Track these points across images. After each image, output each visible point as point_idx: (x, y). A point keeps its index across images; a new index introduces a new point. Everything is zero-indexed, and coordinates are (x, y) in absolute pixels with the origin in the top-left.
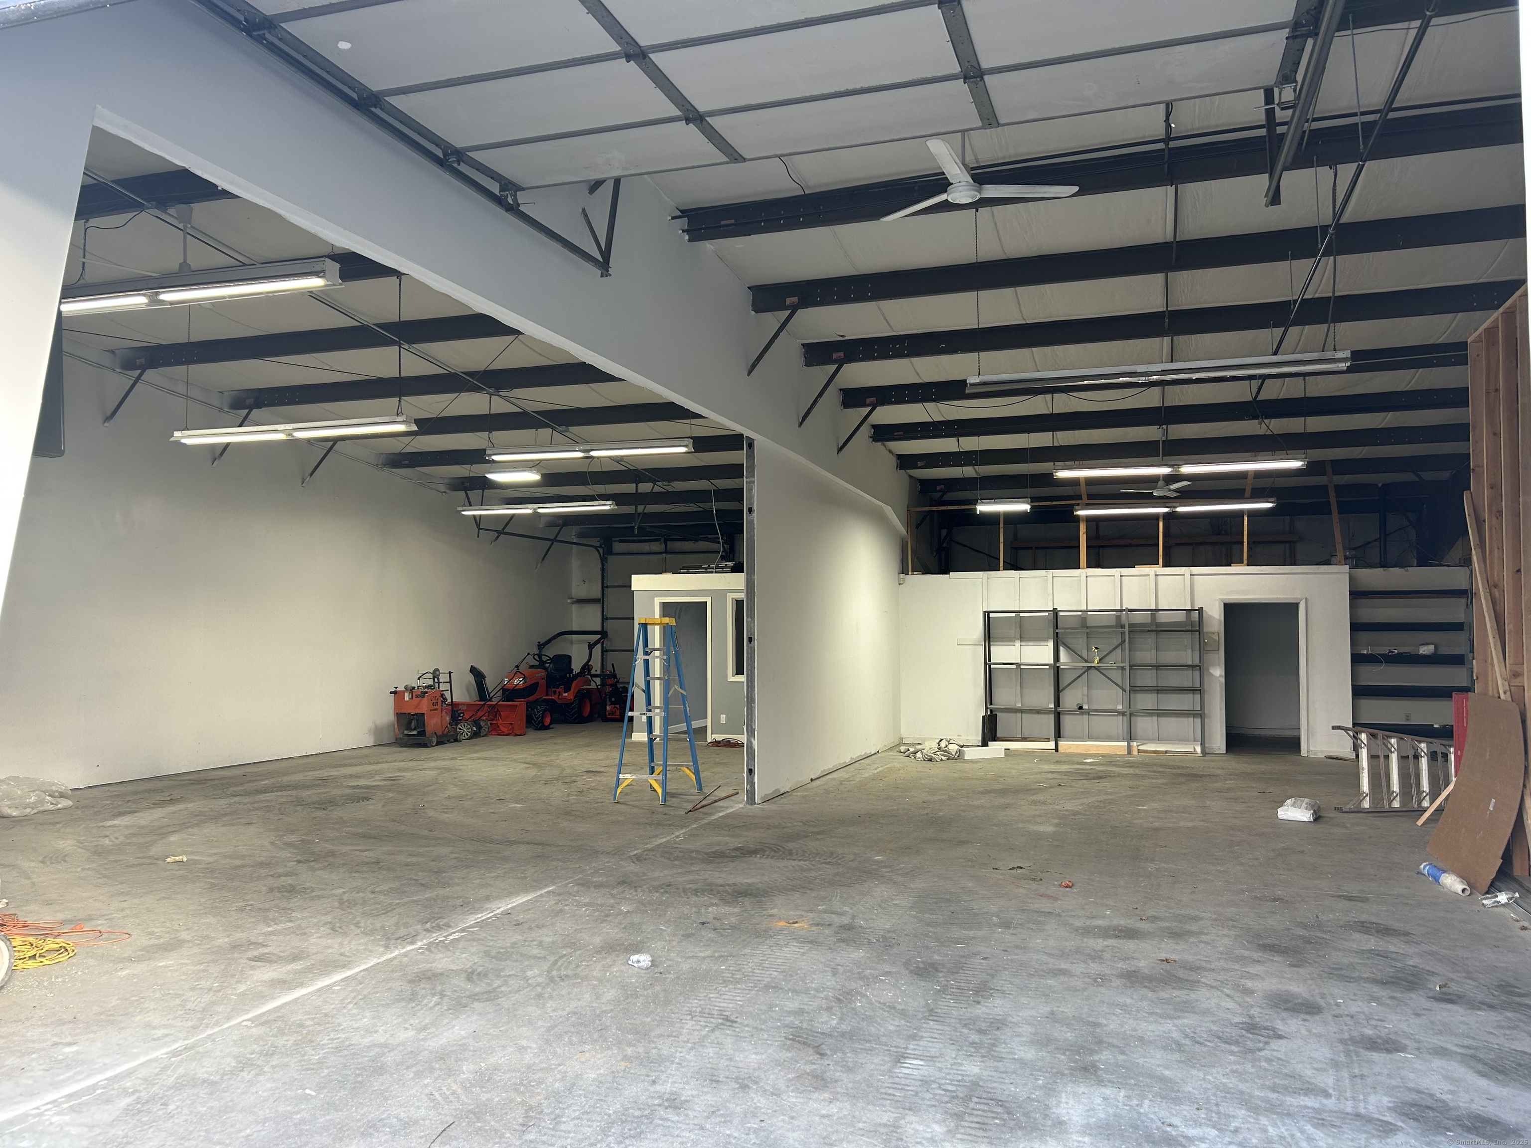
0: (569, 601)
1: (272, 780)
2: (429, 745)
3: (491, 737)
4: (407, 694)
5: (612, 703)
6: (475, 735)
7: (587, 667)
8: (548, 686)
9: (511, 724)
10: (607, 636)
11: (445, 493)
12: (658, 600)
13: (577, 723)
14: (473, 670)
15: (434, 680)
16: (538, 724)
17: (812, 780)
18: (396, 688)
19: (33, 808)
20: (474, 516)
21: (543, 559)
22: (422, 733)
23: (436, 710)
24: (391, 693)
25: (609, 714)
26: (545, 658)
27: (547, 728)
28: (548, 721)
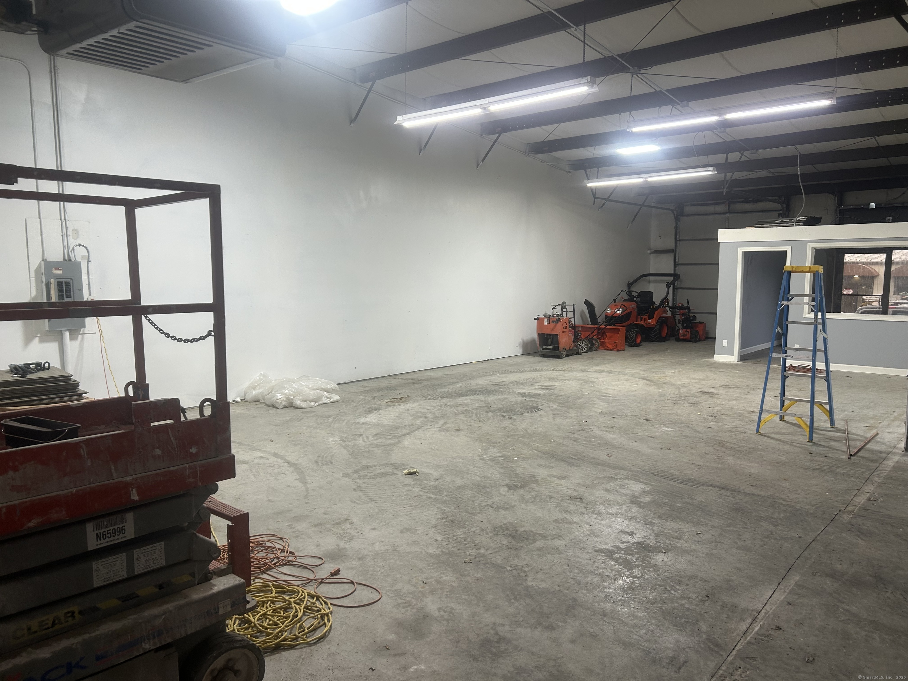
0: (649, 252)
1: (464, 383)
2: (561, 357)
3: (600, 351)
4: (546, 320)
5: (684, 328)
6: (590, 349)
7: (665, 301)
8: (638, 314)
9: (615, 342)
10: (679, 278)
11: (570, 172)
12: (741, 251)
13: (657, 342)
14: (587, 303)
15: (562, 310)
16: (632, 342)
18: (538, 315)
19: (316, 402)
21: (633, 221)
22: (556, 348)
23: (566, 332)
24: (535, 319)
25: (682, 336)
26: (634, 294)
27: (639, 345)
28: (639, 340)
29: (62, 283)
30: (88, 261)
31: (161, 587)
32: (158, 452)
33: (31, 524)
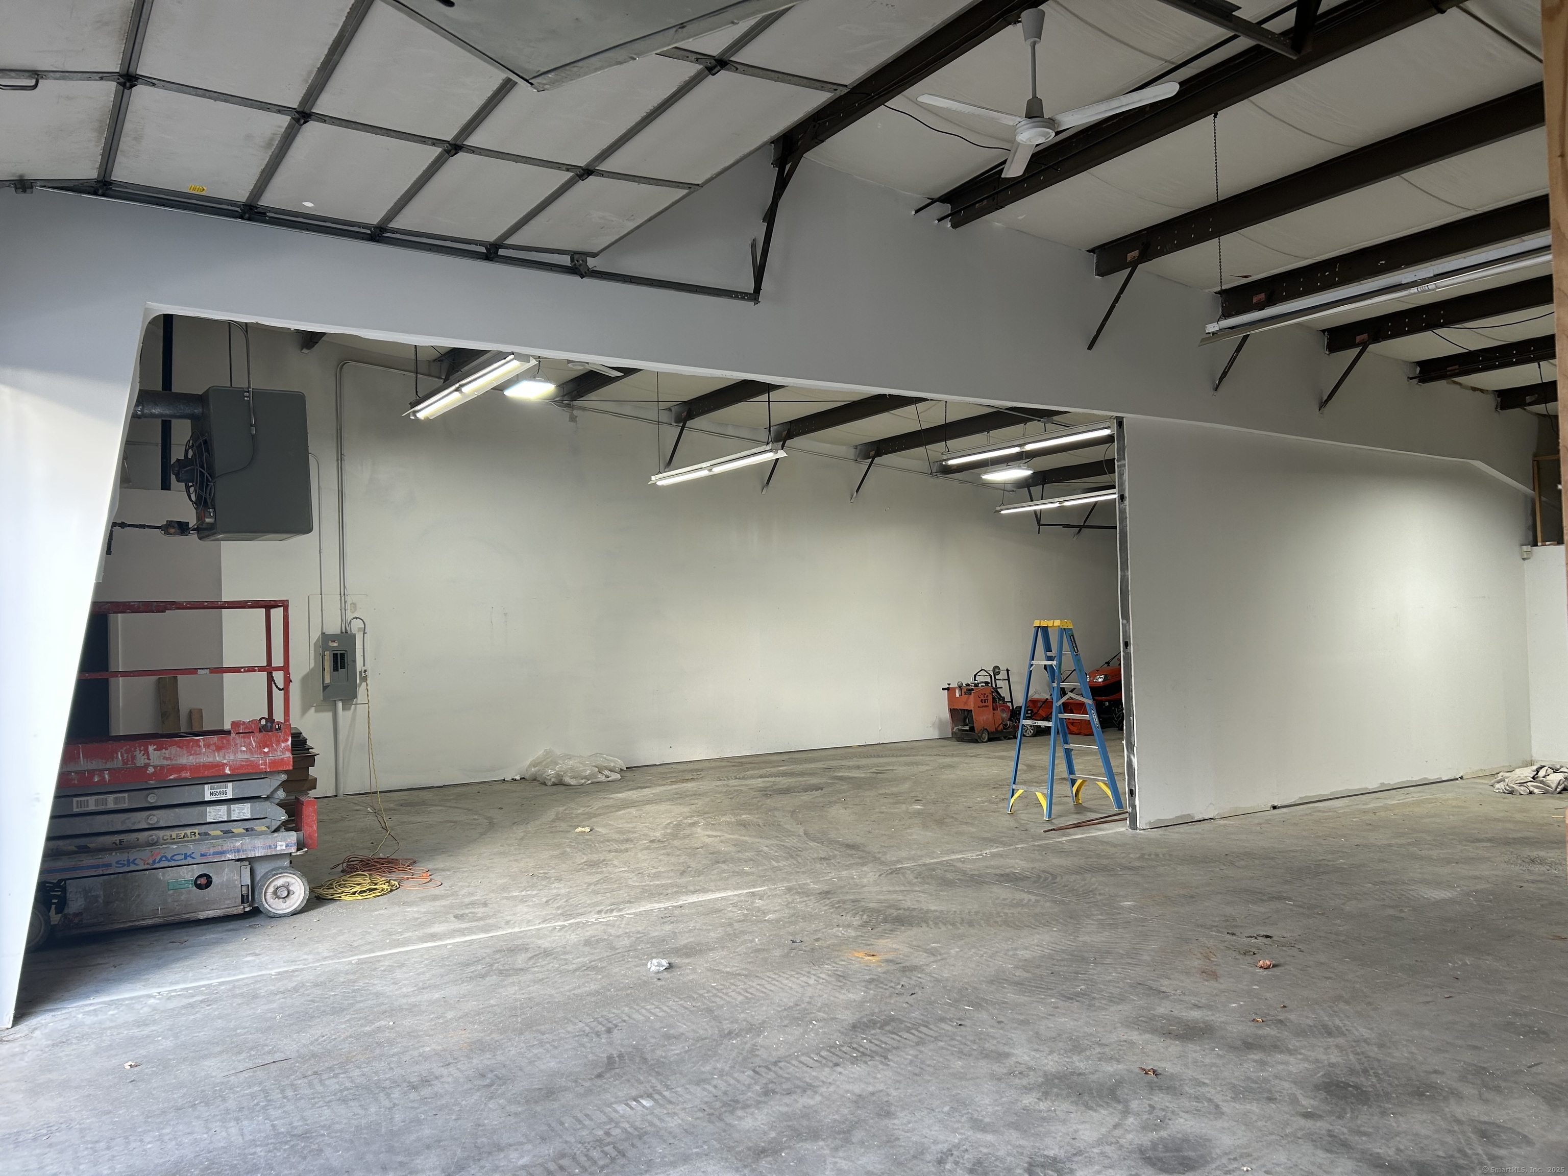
4: (957, 691)
17: (1274, 807)
18: (949, 684)
19: (588, 780)
20: (1035, 512)
22: (973, 729)
24: (944, 689)
29: (337, 654)
30: (364, 633)
31: (247, 830)
32: (244, 749)
33: (171, 777)
